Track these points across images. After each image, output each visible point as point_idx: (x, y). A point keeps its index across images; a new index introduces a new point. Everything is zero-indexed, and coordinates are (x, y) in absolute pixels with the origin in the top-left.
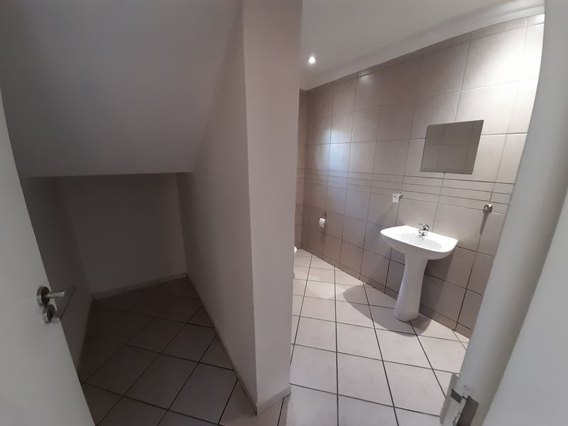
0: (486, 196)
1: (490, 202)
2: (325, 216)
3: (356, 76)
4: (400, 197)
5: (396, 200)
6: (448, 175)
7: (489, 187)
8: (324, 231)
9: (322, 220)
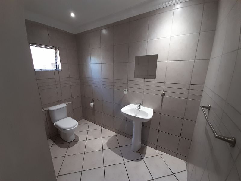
0: (162, 89)
1: (164, 91)
2: (93, 101)
3: (100, 29)
4: (127, 91)
5: (125, 92)
6: (146, 80)
7: (162, 85)
8: (94, 109)
9: (92, 104)
